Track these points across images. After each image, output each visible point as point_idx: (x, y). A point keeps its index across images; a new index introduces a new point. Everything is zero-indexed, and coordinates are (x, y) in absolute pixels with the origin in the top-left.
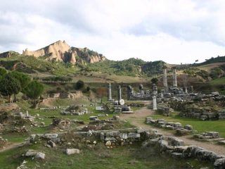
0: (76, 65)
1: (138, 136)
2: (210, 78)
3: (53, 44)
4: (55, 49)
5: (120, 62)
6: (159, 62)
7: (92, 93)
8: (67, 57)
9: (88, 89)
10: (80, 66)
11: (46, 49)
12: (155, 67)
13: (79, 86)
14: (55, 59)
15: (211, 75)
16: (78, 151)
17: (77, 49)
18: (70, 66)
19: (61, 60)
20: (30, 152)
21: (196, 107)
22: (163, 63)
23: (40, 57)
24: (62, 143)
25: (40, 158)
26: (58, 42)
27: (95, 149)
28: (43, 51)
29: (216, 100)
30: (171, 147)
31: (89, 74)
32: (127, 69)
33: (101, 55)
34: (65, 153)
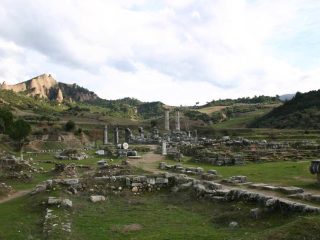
0: (63, 103)
1: (167, 181)
2: (211, 122)
3: (36, 78)
4: (38, 84)
5: (114, 102)
6: (157, 103)
7: (84, 136)
8: (52, 93)
9: (80, 131)
10: (67, 105)
11: (29, 83)
12: (153, 109)
13: (69, 127)
14: (38, 95)
15: (212, 119)
16: (104, 198)
17: (65, 85)
18: (56, 104)
19: (45, 96)
20: (52, 200)
21: (209, 151)
22: (162, 104)
23: (21, 92)
24: (84, 190)
25: (68, 206)
26: (43, 76)
27: (122, 196)
28: (24, 86)
29: (228, 145)
30: (210, 191)
31: (79, 114)
32: (121, 109)
33: (92, 93)
34: (90, 200)
